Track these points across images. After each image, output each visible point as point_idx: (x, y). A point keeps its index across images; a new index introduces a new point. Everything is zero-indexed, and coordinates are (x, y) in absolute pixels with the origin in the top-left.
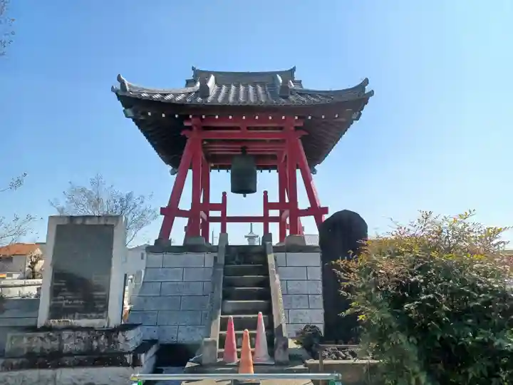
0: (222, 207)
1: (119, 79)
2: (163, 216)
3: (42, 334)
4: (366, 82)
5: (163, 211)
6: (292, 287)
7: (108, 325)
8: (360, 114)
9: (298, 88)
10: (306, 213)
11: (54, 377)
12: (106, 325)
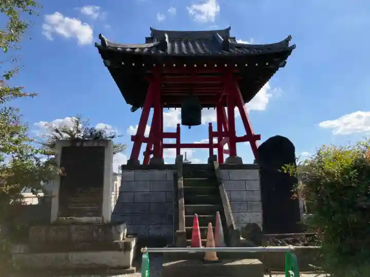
0: (177, 135)
1: (100, 37)
2: (133, 142)
3: (55, 228)
4: (289, 38)
5: (133, 138)
6: (235, 195)
7: (103, 221)
8: (285, 62)
9: (233, 42)
10: (242, 139)
11: (67, 258)
12: (101, 222)
